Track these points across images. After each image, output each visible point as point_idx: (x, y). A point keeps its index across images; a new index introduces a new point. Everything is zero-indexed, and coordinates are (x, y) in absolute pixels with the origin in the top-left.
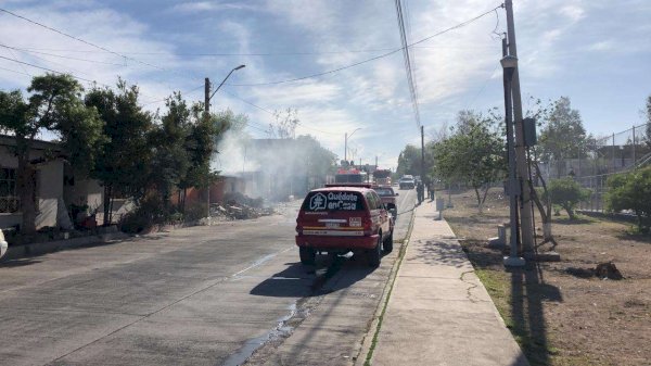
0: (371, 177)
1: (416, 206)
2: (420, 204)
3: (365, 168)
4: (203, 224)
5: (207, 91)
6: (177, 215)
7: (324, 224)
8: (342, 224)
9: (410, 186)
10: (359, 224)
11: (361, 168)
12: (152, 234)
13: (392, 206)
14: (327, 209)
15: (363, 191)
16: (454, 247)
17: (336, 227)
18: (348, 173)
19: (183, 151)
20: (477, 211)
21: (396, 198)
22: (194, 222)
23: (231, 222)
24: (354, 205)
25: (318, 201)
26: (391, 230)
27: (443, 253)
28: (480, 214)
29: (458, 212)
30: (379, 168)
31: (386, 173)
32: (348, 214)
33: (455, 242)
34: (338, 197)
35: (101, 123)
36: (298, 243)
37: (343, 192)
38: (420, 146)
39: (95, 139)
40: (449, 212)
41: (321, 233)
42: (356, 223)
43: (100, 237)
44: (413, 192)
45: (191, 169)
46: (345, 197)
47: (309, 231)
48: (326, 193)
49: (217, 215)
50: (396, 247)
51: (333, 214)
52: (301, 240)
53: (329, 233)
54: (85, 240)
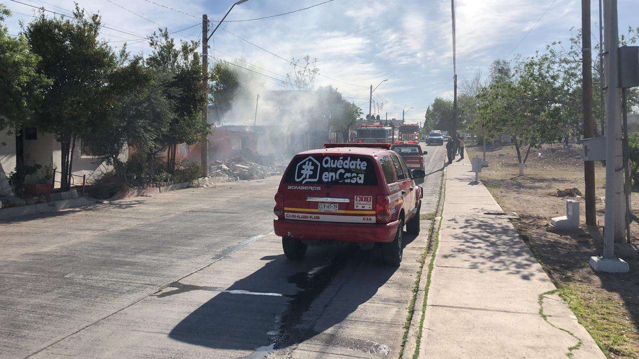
0: (397, 132)
1: (446, 165)
2: (450, 162)
3: (392, 123)
4: (198, 186)
5: (205, 31)
6: (164, 175)
7: (315, 205)
8: (341, 206)
9: (439, 142)
10: (368, 206)
11: (386, 123)
12: (127, 200)
13: (419, 175)
14: (320, 182)
15: (377, 154)
16: (505, 231)
17: (333, 209)
18: (371, 128)
19: (163, 99)
20: (516, 171)
21: (425, 156)
22: (186, 184)
23: (234, 183)
24: (362, 176)
25: (307, 170)
26: (418, 206)
27: (493, 244)
28: (521, 175)
29: (495, 172)
30: (406, 123)
31: (414, 128)
32: (351, 190)
33: (504, 222)
34: (338, 164)
35: (34, 59)
36: (278, 232)
37: (345, 156)
38: (453, 100)
39: (24, 79)
40: (485, 173)
41: (311, 218)
42: (364, 204)
43: (53, 205)
44: (442, 149)
45: (176, 121)
46: (349, 164)
47: (294, 214)
48: (319, 157)
49: (218, 175)
50: (424, 225)
51: (330, 189)
52: (280, 227)
53: (323, 218)
54: (27, 210)
